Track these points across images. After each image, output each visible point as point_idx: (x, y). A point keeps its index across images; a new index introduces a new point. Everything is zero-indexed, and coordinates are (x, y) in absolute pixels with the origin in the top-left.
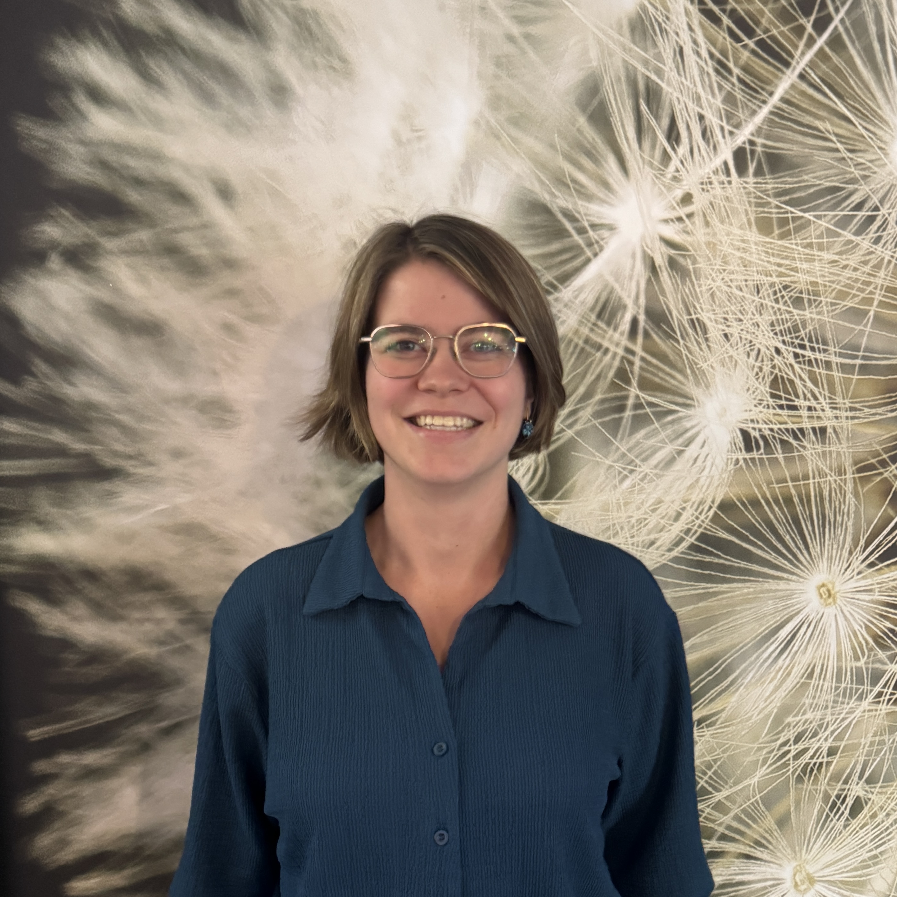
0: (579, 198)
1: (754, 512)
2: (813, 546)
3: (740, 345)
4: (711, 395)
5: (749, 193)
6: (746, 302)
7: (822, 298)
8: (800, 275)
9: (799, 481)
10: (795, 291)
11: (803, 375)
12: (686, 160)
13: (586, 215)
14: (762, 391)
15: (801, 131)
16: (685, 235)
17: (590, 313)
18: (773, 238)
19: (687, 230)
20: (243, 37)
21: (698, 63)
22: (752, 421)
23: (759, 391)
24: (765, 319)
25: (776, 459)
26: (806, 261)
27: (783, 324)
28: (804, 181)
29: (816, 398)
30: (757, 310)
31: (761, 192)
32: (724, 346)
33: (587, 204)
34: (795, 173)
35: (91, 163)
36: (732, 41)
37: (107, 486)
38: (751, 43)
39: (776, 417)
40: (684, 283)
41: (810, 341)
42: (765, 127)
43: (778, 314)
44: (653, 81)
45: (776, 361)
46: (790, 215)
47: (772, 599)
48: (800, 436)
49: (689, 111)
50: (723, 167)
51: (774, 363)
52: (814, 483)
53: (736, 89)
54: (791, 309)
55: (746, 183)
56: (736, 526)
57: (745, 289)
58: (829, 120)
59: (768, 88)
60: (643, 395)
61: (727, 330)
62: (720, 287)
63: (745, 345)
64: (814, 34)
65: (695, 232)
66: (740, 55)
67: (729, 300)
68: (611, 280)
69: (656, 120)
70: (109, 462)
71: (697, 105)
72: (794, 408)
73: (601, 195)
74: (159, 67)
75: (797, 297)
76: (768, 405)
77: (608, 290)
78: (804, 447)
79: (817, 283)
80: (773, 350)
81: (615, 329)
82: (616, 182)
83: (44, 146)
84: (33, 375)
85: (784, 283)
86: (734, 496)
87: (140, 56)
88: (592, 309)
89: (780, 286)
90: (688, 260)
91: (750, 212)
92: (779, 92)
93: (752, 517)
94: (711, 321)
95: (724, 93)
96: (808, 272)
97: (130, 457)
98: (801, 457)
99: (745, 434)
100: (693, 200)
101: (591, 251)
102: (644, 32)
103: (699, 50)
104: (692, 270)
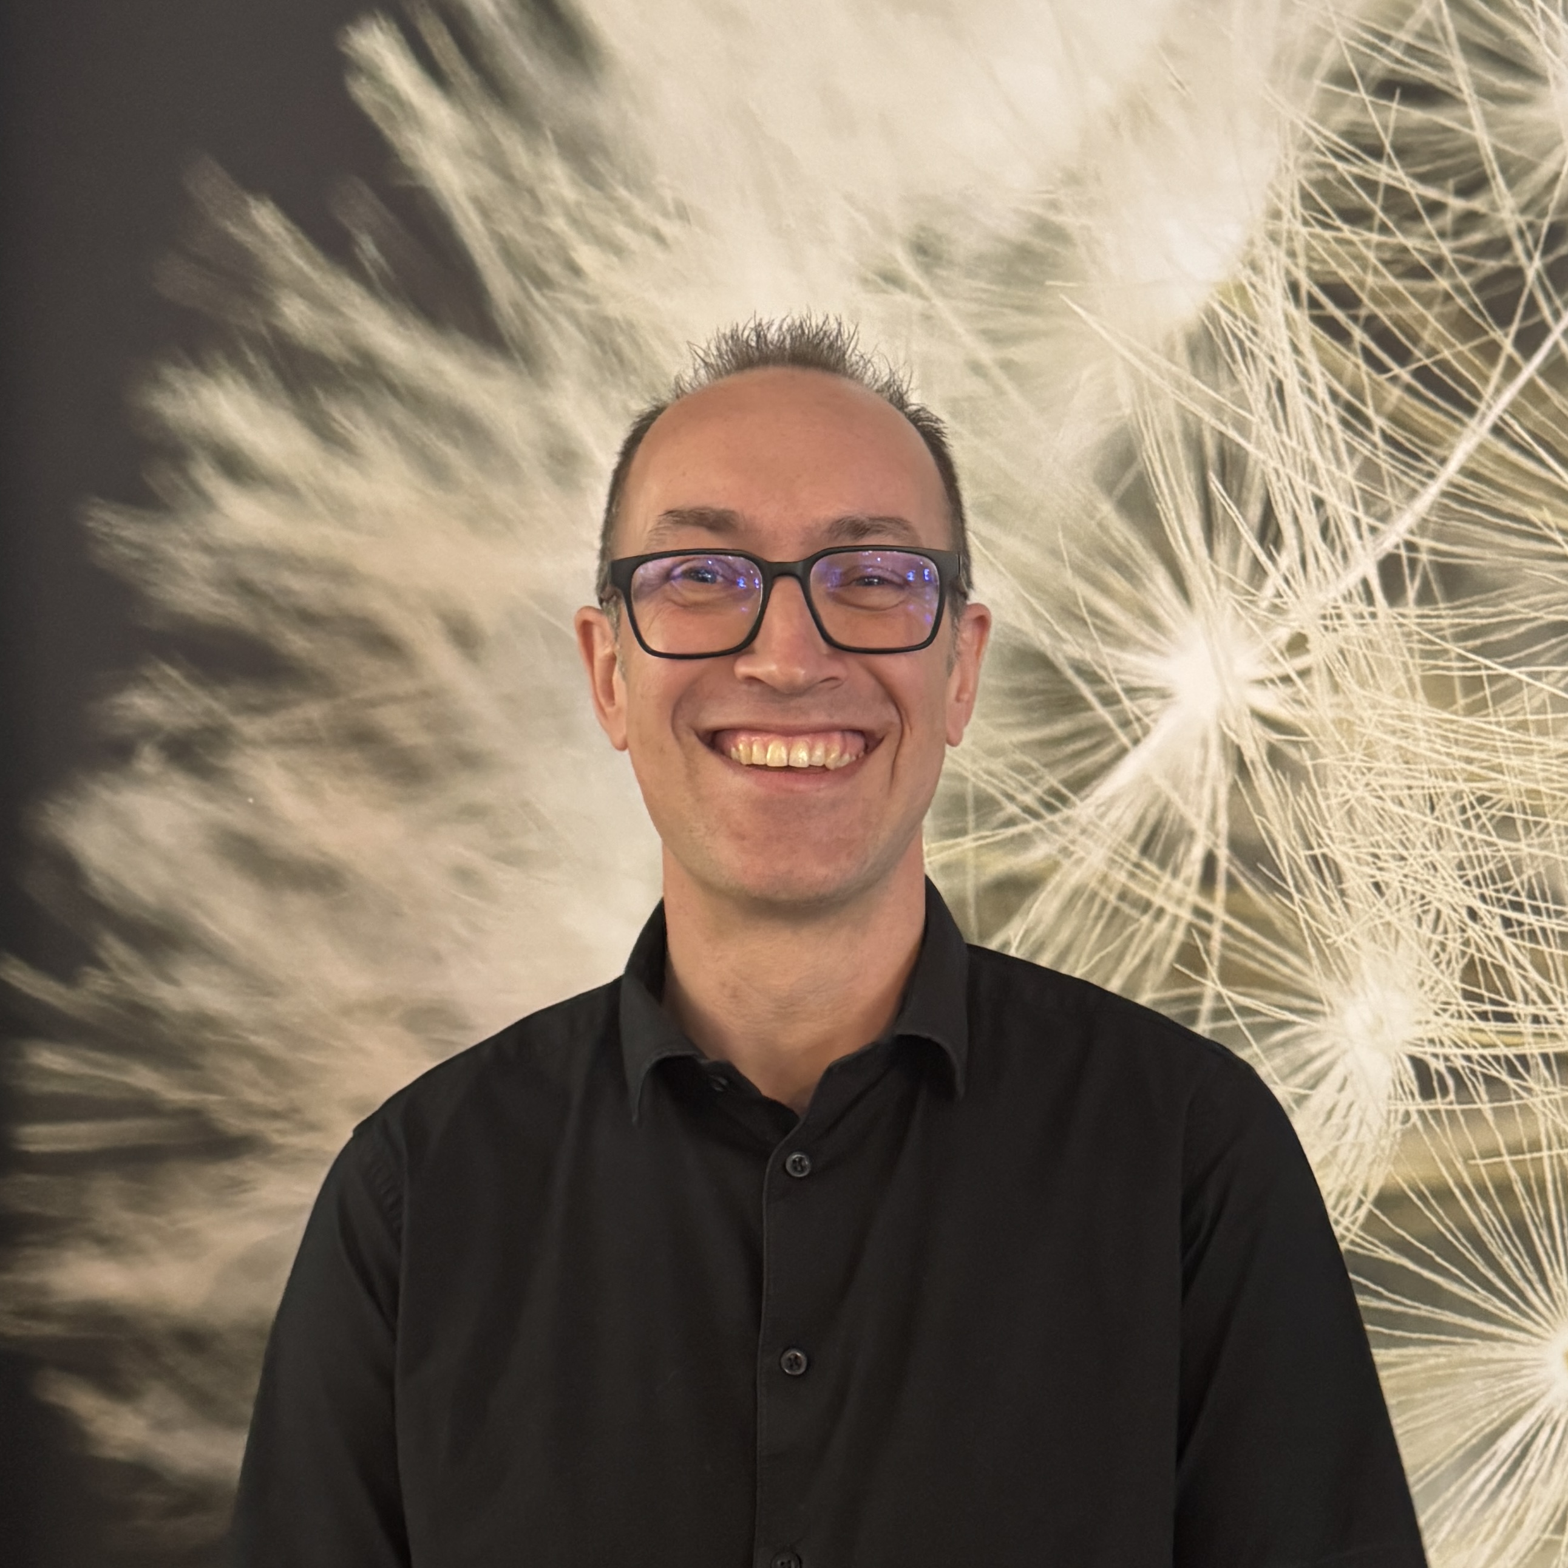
0: (1104, 642)
1: (1441, 1212)
2: (1555, 1276)
3: (1403, 902)
4: (1353, 993)
5: (1408, 635)
6: (1411, 826)
7: (1549, 820)
8: (1506, 778)
9: (1523, 1153)
10: (1498, 806)
11: (1520, 958)
12: (1293, 576)
13: (1116, 671)
14: (1446, 987)
15: (1497, 524)
16: (1296, 706)
17: (1128, 845)
18: (1455, 713)
19: (1297, 698)
20: (499, 366)
21: (1310, 409)
22: (1432, 1041)
23: (1441, 986)
24: (1447, 856)
25: (1479, 1111)
26: (1516, 754)
27: (1481, 866)
28: (1508, 612)
29: (1547, 1001)
30: (1431, 841)
31: (1431, 632)
32: (1374, 904)
33: (1117, 653)
34: (1491, 599)
35: (221, 585)
36: (1371, 371)
37: (228, 1169)
38: (1405, 374)
39: (1477, 1035)
40: (1297, 791)
41: (1531, 896)
42: (1434, 519)
43: (1470, 846)
44: (1231, 441)
45: (1470, 933)
46: (1483, 673)
47: (1482, 1378)
48: (1520, 1069)
49: (1297, 491)
50: (1360, 588)
51: (1466, 935)
52: (1551, 1157)
53: (1380, 453)
54: (1494, 839)
55: (1403, 616)
56: (1408, 1237)
57: (1407, 802)
58: (1549, 506)
59: (1437, 451)
60: (1231, 994)
61: (1380, 877)
62: (1363, 798)
63: (1412, 902)
64: (1517, 356)
65: (1313, 701)
66: (1385, 394)
67: (1380, 823)
68: (1164, 785)
69: (1238, 507)
70: (235, 1124)
71: (1311, 482)
72: (1508, 1018)
73: (1143, 637)
74: (349, 418)
75: (1505, 818)
76: (1459, 1012)
77: (1161, 803)
78: (1529, 1090)
79: (1538, 792)
80: (1464, 912)
81: (1175, 873)
82: (1169, 615)
83: (136, 555)
84: (100, 964)
85: (1479, 793)
86: (1405, 1181)
87: (313, 398)
88: (1132, 839)
89: (1472, 798)
90: (1303, 750)
91: (1411, 668)
92: (1458, 457)
93: (1438, 1220)
94: (1349, 859)
95: (1357, 462)
96: (1521, 773)
97: (275, 1115)
98: (1525, 1109)
99: (1419, 1065)
100: (1309, 646)
101: (1127, 734)
102: (1214, 357)
103: (1312, 386)
104: (1311, 769)
